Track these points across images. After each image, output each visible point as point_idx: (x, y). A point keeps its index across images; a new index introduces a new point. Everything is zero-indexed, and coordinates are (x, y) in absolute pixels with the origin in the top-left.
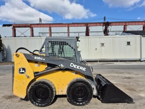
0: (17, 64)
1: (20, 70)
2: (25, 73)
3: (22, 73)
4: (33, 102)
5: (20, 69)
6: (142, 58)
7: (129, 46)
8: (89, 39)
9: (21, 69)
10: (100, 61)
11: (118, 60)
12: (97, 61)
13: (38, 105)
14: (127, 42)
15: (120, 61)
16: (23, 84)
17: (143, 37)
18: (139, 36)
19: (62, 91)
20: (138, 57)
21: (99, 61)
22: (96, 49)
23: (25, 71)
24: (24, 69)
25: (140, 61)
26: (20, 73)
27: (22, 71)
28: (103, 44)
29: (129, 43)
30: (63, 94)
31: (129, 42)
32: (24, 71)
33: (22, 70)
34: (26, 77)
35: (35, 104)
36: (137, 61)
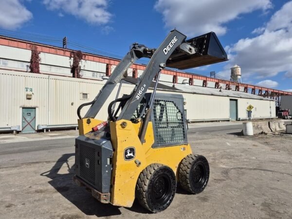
0: (121, 142)
1: (126, 153)
2: (133, 157)
3: (130, 158)
5: (126, 151)
12: (74, 128)
16: (130, 179)
22: (72, 104)
23: (134, 154)
24: (132, 150)
26: (126, 158)
27: (129, 155)
28: (85, 95)
32: (132, 154)
33: (130, 153)
34: (136, 166)
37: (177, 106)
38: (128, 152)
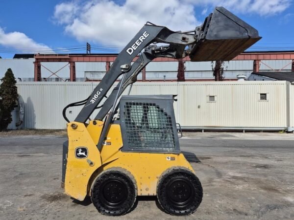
0: (73, 141)
1: (77, 152)
2: (85, 156)
4: (100, 207)
5: (78, 149)
6: (291, 126)
7: (263, 102)
8: (185, 86)
9: (80, 150)
10: (206, 131)
11: (243, 130)
12: (200, 131)
13: (109, 212)
14: (261, 94)
15: (247, 131)
16: (82, 175)
17: (292, 84)
18: (284, 82)
19: (147, 189)
20: (282, 125)
21: (204, 129)
22: (199, 107)
23: (86, 153)
24: (84, 150)
25: (286, 131)
26: (78, 156)
27: (80, 153)
28: (212, 98)
29: (263, 96)
30: (149, 194)
31: (265, 94)
32: (84, 154)
33: (82, 152)
34: (88, 164)
35: (104, 211)
36: (281, 131)
37: (160, 108)
38: (80, 151)
